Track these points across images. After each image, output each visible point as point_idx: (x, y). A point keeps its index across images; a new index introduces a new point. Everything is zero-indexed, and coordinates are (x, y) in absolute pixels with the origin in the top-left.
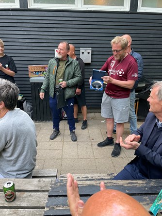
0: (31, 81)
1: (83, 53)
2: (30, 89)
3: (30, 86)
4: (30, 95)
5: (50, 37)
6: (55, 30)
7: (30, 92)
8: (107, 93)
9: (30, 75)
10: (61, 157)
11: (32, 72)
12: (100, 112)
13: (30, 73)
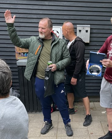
1: (80, 31)
2: (17, 73)
3: (17, 70)
4: (17, 81)
7: (17, 77)
8: (107, 78)
9: (17, 57)
12: (99, 101)
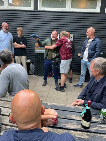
0: (36, 52)
2: (35, 56)
4: (35, 60)
5: (49, 27)
6: (52, 23)
7: (35, 58)
9: (36, 49)
10: (47, 96)
11: (37, 47)
13: (35, 47)
